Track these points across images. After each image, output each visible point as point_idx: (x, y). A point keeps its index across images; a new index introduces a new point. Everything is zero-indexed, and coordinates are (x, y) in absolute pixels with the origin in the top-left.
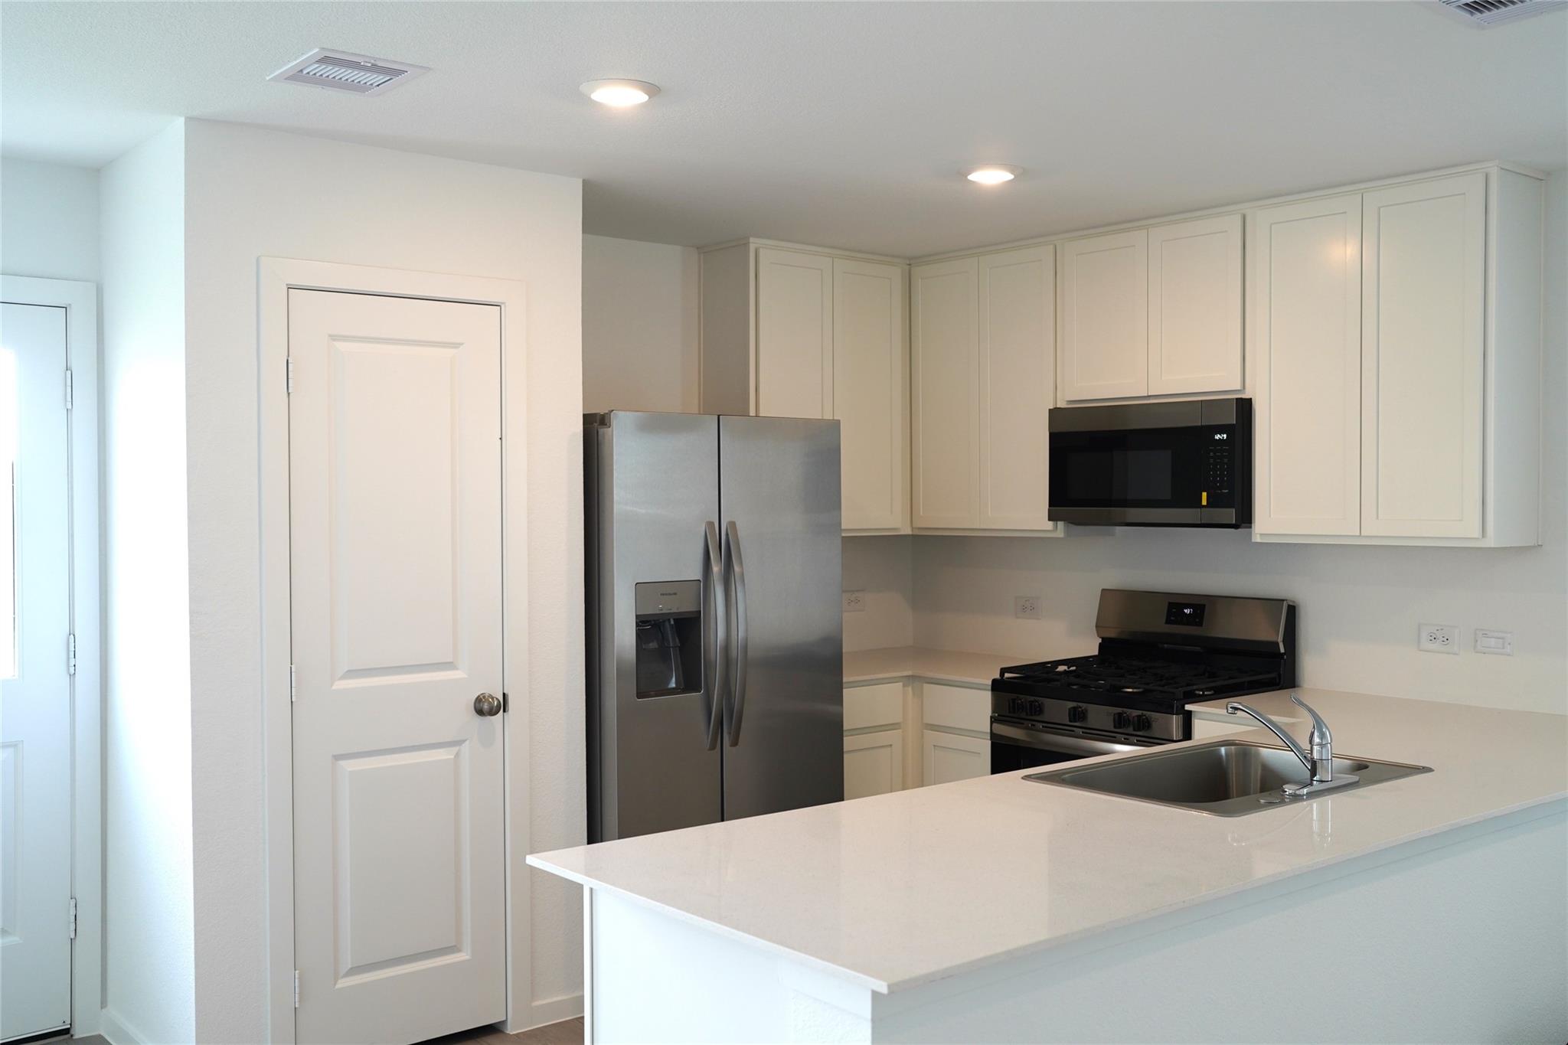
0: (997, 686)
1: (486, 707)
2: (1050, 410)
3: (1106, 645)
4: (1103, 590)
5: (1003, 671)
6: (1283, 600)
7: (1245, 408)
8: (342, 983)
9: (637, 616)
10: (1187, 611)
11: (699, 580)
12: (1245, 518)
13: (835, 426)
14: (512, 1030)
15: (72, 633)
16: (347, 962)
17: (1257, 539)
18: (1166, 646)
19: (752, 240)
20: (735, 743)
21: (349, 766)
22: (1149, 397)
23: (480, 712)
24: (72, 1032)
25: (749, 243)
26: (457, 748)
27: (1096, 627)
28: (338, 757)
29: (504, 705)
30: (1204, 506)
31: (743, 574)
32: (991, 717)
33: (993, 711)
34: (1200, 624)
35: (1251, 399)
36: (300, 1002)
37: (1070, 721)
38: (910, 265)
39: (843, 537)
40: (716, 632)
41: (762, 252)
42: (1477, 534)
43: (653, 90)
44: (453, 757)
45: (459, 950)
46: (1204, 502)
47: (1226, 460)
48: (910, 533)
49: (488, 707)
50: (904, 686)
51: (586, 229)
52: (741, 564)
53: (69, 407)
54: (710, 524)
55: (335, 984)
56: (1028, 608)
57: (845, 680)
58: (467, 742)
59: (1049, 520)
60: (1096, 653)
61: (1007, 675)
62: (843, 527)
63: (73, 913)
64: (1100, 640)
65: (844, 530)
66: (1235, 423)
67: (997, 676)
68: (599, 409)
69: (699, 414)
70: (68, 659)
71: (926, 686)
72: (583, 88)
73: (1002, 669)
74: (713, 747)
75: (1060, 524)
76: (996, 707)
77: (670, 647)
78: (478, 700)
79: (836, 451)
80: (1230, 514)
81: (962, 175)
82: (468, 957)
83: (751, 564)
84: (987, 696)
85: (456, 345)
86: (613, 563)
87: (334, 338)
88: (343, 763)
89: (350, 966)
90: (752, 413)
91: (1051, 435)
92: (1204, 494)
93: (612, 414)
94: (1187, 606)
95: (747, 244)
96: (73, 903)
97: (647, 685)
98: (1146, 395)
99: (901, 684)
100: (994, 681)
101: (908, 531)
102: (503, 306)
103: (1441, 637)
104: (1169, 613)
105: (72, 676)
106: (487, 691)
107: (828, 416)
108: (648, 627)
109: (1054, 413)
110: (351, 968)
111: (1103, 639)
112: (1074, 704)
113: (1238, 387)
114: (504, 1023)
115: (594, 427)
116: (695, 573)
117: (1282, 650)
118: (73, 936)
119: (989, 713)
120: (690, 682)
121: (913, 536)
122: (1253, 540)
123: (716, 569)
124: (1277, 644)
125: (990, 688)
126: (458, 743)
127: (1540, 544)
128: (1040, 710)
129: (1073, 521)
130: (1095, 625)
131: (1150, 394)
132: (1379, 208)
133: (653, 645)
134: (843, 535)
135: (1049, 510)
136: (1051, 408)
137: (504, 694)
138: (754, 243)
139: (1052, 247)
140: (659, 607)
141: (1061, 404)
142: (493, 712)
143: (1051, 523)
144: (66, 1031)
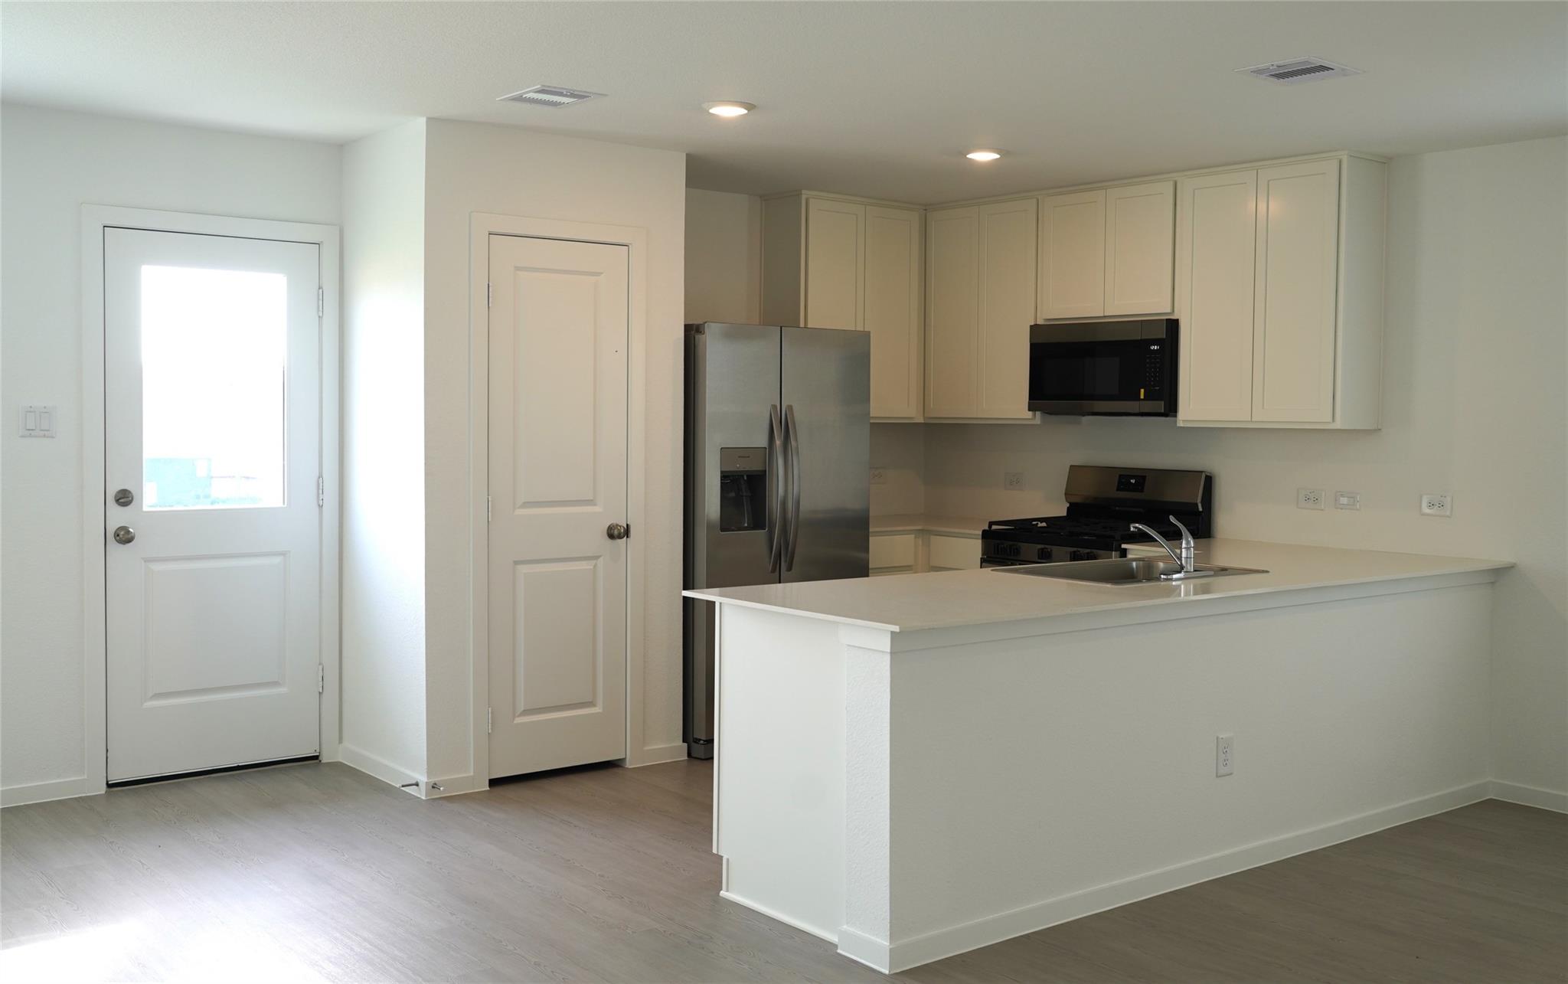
0: (987, 535)
1: (616, 532)
2: (1031, 326)
3: (1073, 508)
4: (1072, 466)
5: (991, 524)
6: (1202, 472)
7: (1173, 326)
8: (518, 720)
9: (722, 472)
10: (1133, 481)
11: (765, 448)
12: (1171, 409)
13: (866, 336)
14: (628, 765)
15: (320, 476)
16: (521, 707)
17: (1180, 424)
18: (1117, 508)
19: (803, 192)
20: (789, 569)
21: (524, 569)
22: (1105, 317)
23: (611, 536)
24: (320, 758)
25: (801, 194)
26: (594, 562)
27: (1066, 494)
28: (516, 563)
29: (627, 532)
30: (1142, 400)
31: (797, 448)
32: (981, 559)
33: (983, 555)
34: (1142, 491)
35: (1178, 320)
36: (492, 729)
37: (1039, 558)
38: (926, 210)
39: (871, 423)
40: (778, 489)
41: (811, 201)
42: (1330, 419)
43: (750, 107)
44: (592, 567)
45: (595, 706)
46: (1142, 397)
47: (1158, 365)
48: (923, 422)
49: (618, 533)
50: (915, 537)
51: (688, 185)
52: (796, 440)
53: (321, 315)
54: (774, 407)
55: (514, 720)
56: (1014, 482)
57: (871, 530)
58: (601, 559)
59: (1029, 410)
60: (1065, 514)
61: (994, 527)
62: (871, 415)
63: (321, 675)
64: (1068, 505)
65: (873, 417)
66: (1164, 337)
67: (987, 528)
68: (695, 321)
69: (760, 325)
70: (318, 494)
71: (933, 538)
72: (705, 106)
73: (990, 522)
74: (773, 571)
75: (1038, 413)
76: (985, 551)
77: (742, 496)
78: (610, 528)
79: (867, 356)
80: (1160, 406)
81: (963, 154)
82: (601, 711)
83: (802, 439)
84: (979, 542)
85: (598, 274)
86: (705, 430)
87: (517, 269)
88: (519, 567)
89: (522, 709)
90: (802, 325)
91: (1032, 345)
92: (1142, 391)
93: (706, 325)
94: (1133, 477)
95: (799, 195)
96: (321, 667)
97: (727, 523)
98: (1102, 315)
99: (913, 536)
100: (984, 531)
101: (921, 420)
102: (630, 246)
103: (1312, 499)
104: (1120, 482)
105: (321, 507)
106: (614, 522)
107: (860, 328)
108: (730, 481)
109: (1034, 329)
110: (524, 711)
111: (1070, 503)
112: (1043, 546)
113: (1169, 310)
114: (624, 759)
115: (692, 334)
116: (762, 441)
117: (1201, 509)
118: (321, 691)
119: (980, 555)
120: (759, 520)
121: (925, 425)
122: (1178, 425)
123: (778, 442)
124: (1197, 504)
125: (980, 537)
126: (597, 558)
127: (1379, 427)
128: (1017, 552)
129: (1048, 412)
130: (1064, 492)
131: (1106, 314)
132: (1269, 181)
133: (732, 494)
134: (872, 421)
135: (1029, 403)
136: (1032, 324)
137: (627, 525)
138: (805, 194)
139: (1035, 200)
140: (739, 466)
141: (1040, 322)
142: (620, 537)
143: (1031, 412)
144: (316, 758)
